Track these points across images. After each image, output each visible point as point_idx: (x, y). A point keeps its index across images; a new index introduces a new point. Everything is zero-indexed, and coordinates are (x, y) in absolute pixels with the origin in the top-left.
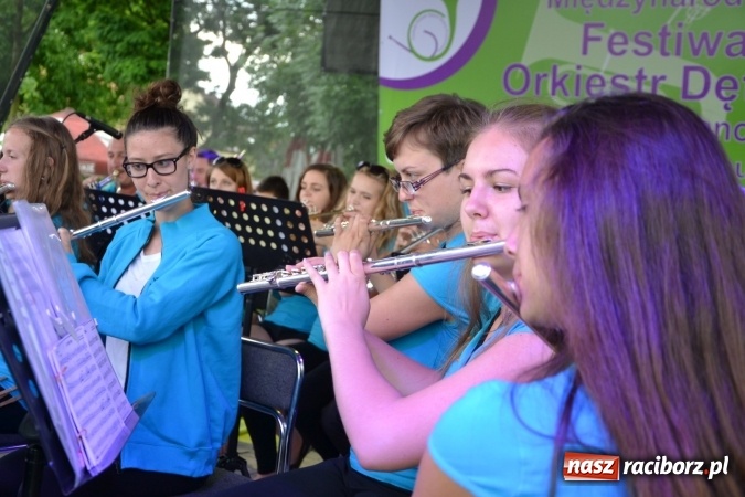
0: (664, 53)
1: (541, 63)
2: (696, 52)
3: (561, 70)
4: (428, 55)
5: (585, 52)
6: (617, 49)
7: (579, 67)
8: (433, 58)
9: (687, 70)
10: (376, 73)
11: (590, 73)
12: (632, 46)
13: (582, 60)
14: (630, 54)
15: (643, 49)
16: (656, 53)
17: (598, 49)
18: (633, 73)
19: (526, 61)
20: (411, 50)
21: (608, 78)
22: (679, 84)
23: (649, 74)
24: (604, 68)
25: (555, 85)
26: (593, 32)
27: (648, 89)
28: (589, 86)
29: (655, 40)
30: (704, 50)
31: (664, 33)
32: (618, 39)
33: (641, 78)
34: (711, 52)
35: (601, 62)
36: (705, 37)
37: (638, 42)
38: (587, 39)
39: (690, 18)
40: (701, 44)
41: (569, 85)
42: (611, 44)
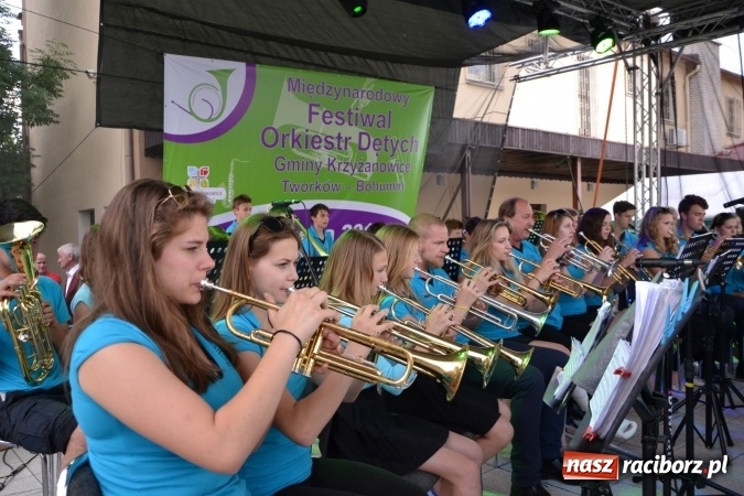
0: (350, 125)
1: (285, 127)
2: (364, 124)
3: (297, 132)
4: (206, 118)
5: (310, 121)
6: (327, 120)
7: (307, 131)
8: (209, 120)
9: (361, 134)
10: (162, 130)
11: (314, 134)
12: (335, 119)
13: (309, 126)
14: (333, 123)
15: (340, 121)
16: (346, 124)
17: (317, 119)
18: (335, 135)
19: (276, 125)
20: (192, 113)
21: (323, 138)
22: (357, 142)
23: (344, 136)
24: (321, 131)
25: (294, 141)
26: (314, 109)
27: (342, 145)
28: (313, 142)
29: (346, 116)
30: (368, 124)
31: (350, 113)
32: (327, 114)
33: (339, 137)
34: (371, 125)
35: (319, 128)
36: (368, 116)
37: (338, 117)
38: (311, 113)
39: (361, 106)
40: (366, 120)
41: (302, 141)
42: (324, 117)
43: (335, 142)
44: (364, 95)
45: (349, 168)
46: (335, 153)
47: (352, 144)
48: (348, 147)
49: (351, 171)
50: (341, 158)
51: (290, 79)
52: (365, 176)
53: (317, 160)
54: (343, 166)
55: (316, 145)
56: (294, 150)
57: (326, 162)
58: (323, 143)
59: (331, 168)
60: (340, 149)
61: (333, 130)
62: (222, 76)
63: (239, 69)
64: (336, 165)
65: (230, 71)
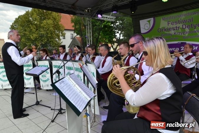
0: (179, 24)
1: (162, 28)
2: (184, 23)
3: (165, 28)
5: (168, 25)
6: (173, 24)
7: (168, 27)
8: (148, 30)
9: (183, 25)
12: (175, 23)
14: (174, 24)
15: (176, 24)
16: (178, 24)
19: (160, 28)
20: (145, 29)
21: (172, 28)
22: (182, 27)
23: (177, 27)
24: (171, 27)
25: (165, 30)
26: (169, 22)
27: (177, 29)
28: (169, 30)
29: (178, 22)
30: (185, 22)
31: (179, 21)
32: (172, 23)
33: (176, 27)
34: (186, 22)
35: (171, 26)
36: (185, 20)
37: (175, 22)
38: (168, 23)
39: (182, 18)
40: (184, 22)
41: (167, 30)
42: (172, 24)
43: (175, 28)
44: (183, 15)
45: (180, 34)
46: (175, 31)
47: (180, 28)
48: (179, 29)
49: (181, 34)
50: (178, 32)
51: (163, 18)
52: (186, 35)
53: (171, 33)
54: (178, 34)
55: (170, 30)
56: (165, 32)
57: (174, 33)
58: (172, 29)
59: (175, 34)
60: (177, 30)
61: (174, 26)
62: (149, 21)
63: (152, 19)
64: (176, 33)
65: (150, 20)
